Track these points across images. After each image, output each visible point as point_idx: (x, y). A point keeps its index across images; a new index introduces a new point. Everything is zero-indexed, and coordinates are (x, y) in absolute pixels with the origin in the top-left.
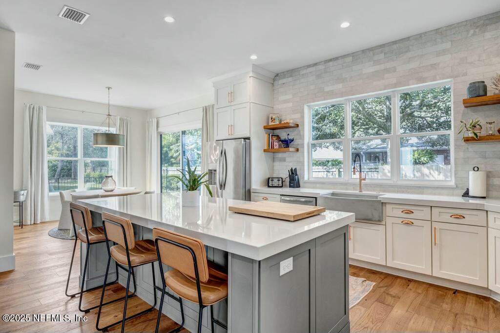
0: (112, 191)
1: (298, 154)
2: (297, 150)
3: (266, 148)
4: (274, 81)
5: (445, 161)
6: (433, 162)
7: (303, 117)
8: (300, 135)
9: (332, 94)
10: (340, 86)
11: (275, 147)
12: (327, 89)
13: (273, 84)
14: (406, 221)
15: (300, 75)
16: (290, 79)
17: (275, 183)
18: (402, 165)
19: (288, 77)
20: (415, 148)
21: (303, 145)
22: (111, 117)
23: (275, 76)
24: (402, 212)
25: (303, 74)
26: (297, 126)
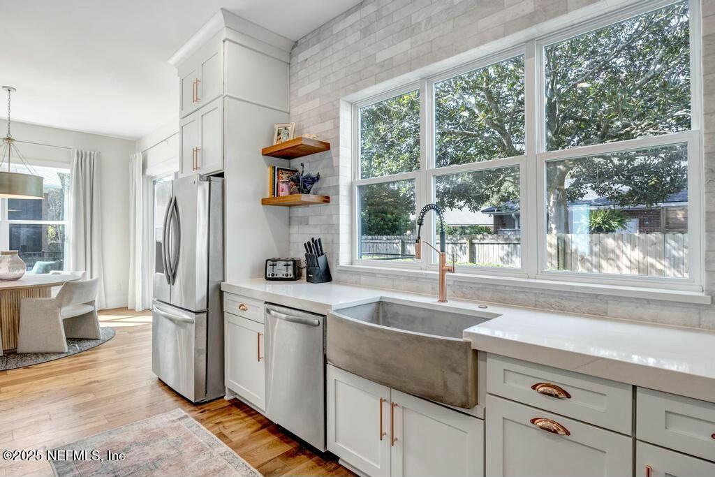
0: (16, 279)
1: (326, 209)
2: (327, 200)
3: (268, 196)
4: (291, 58)
5: (640, 228)
6: (624, 228)
7: (337, 127)
8: (332, 167)
9: (390, 68)
10: (405, 45)
11: (282, 194)
12: (382, 56)
13: (289, 64)
14: (547, 420)
15: (332, 35)
16: (317, 48)
17: (281, 270)
18: (572, 233)
19: (312, 46)
20: (593, 208)
21: (337, 187)
22: (14, 143)
23: (293, 48)
24: (534, 387)
25: (337, 33)
26: (327, 147)
